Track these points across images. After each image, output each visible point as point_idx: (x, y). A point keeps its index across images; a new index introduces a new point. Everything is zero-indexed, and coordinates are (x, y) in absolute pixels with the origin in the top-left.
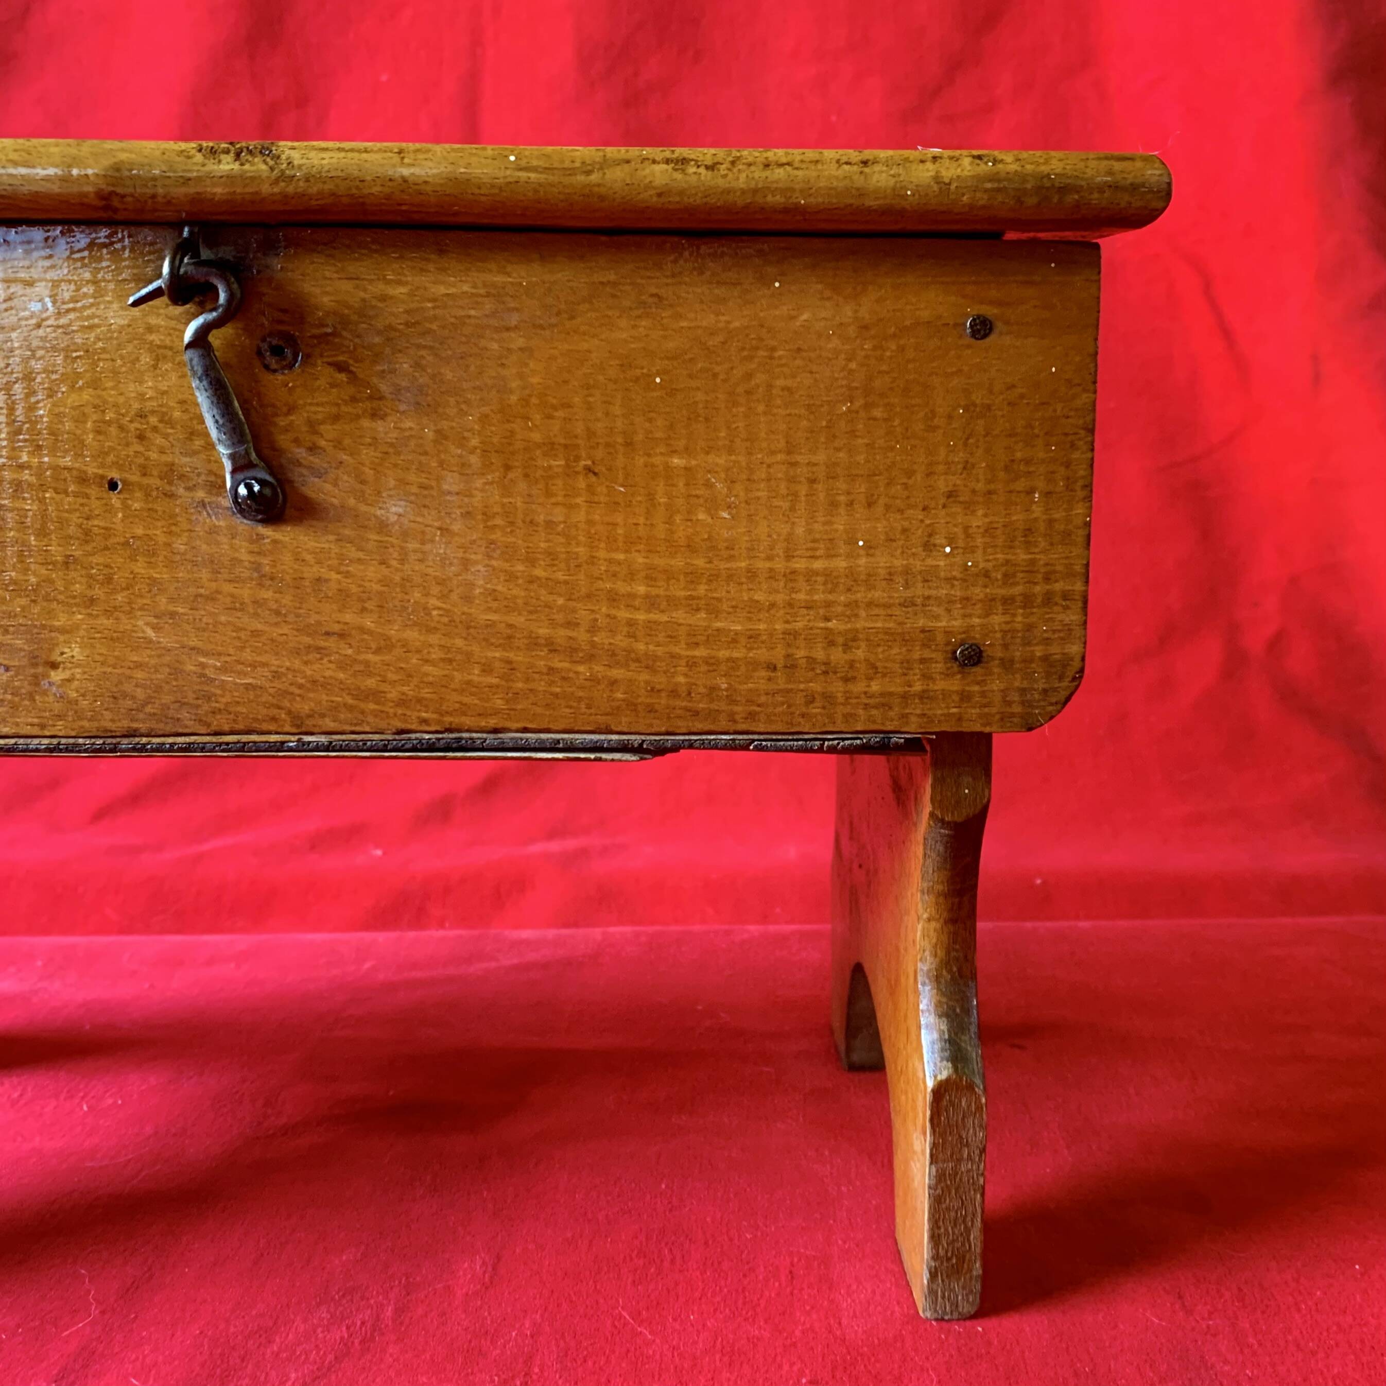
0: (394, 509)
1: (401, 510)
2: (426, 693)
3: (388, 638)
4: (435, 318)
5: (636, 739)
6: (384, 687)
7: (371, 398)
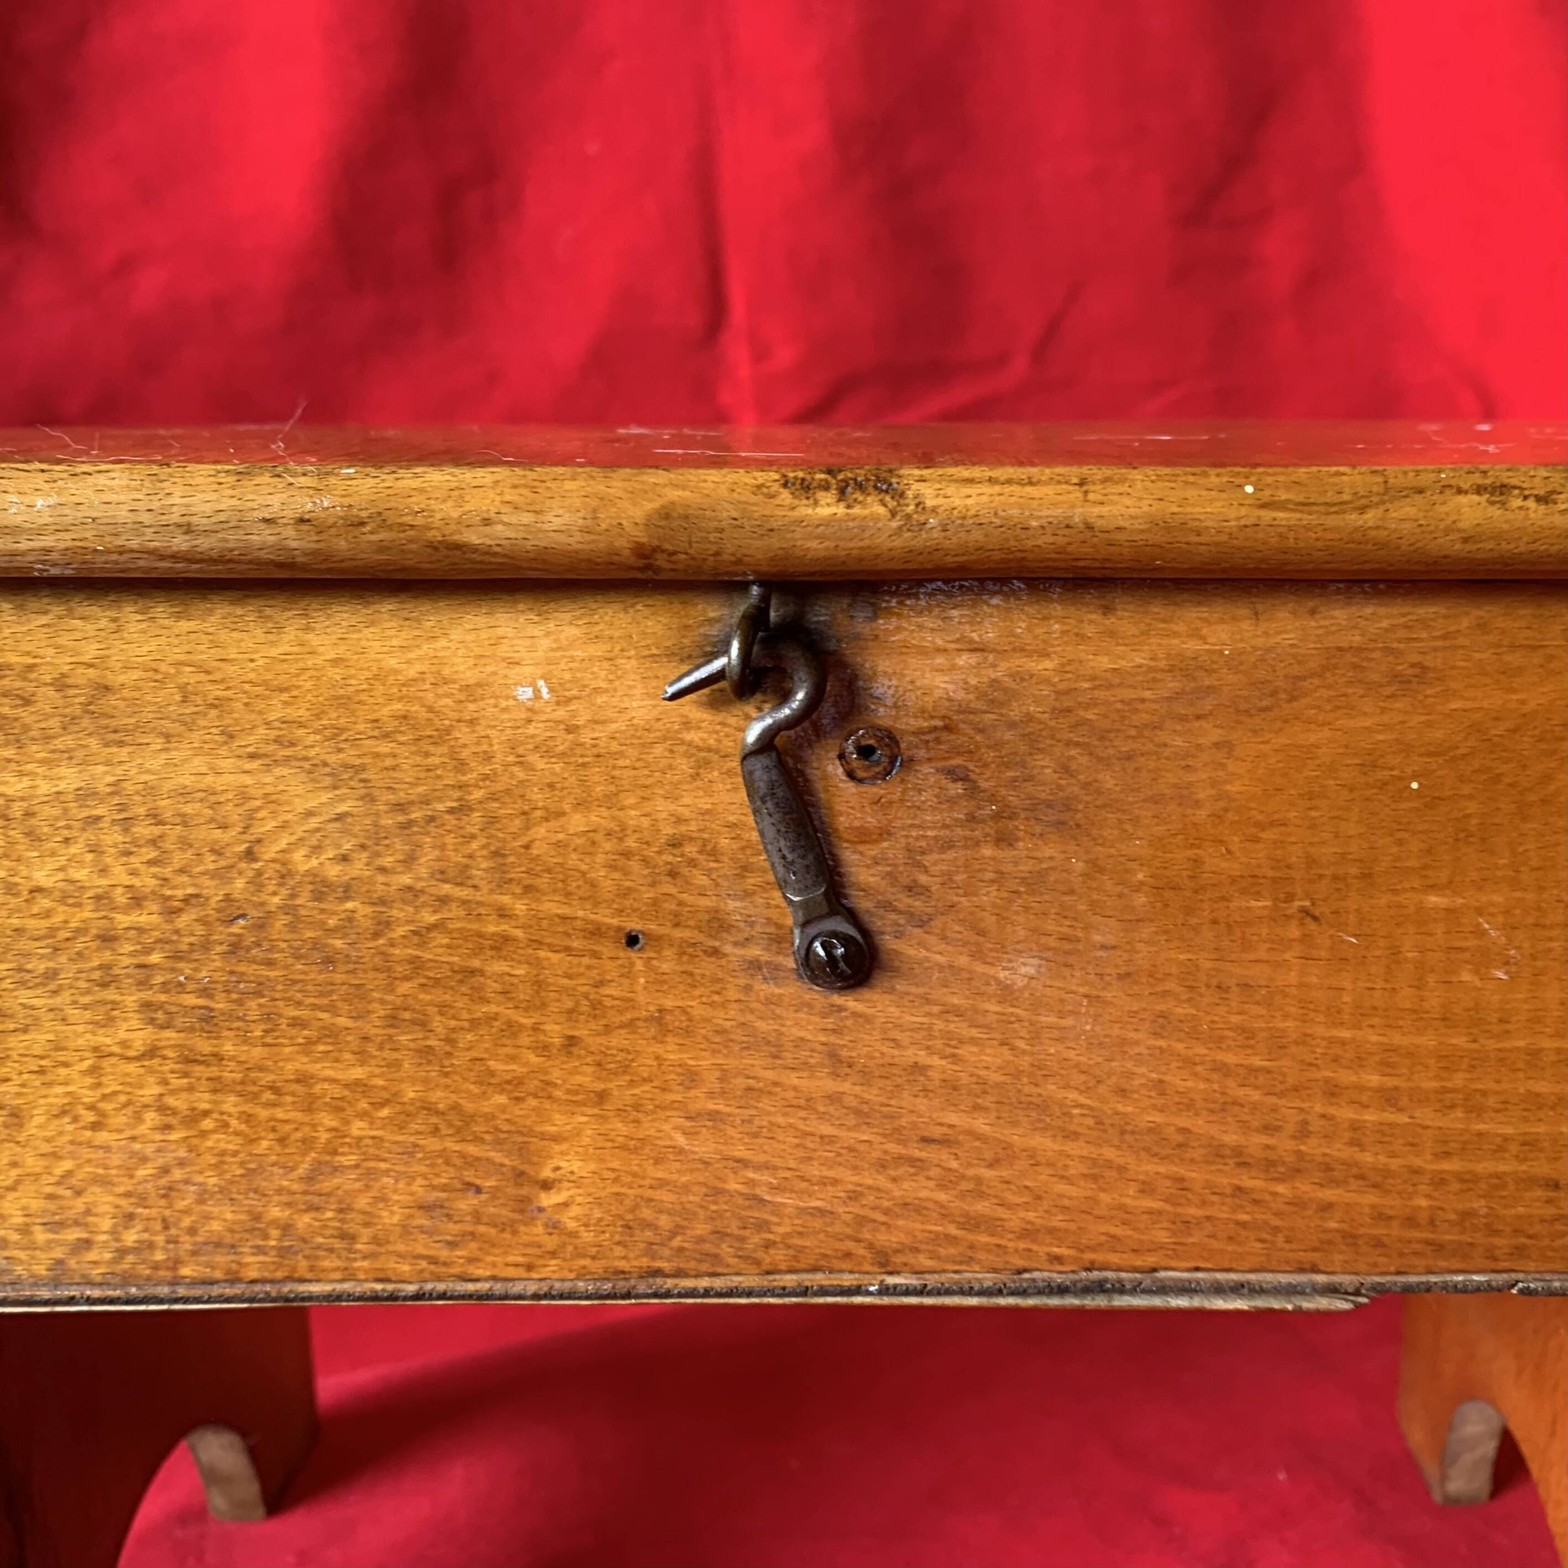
0: (1023, 970)
1: (1032, 971)
2: (1057, 1221)
3: (1008, 1146)
4: (1093, 703)
5: (1346, 1280)
6: (1001, 1213)
7: (997, 816)
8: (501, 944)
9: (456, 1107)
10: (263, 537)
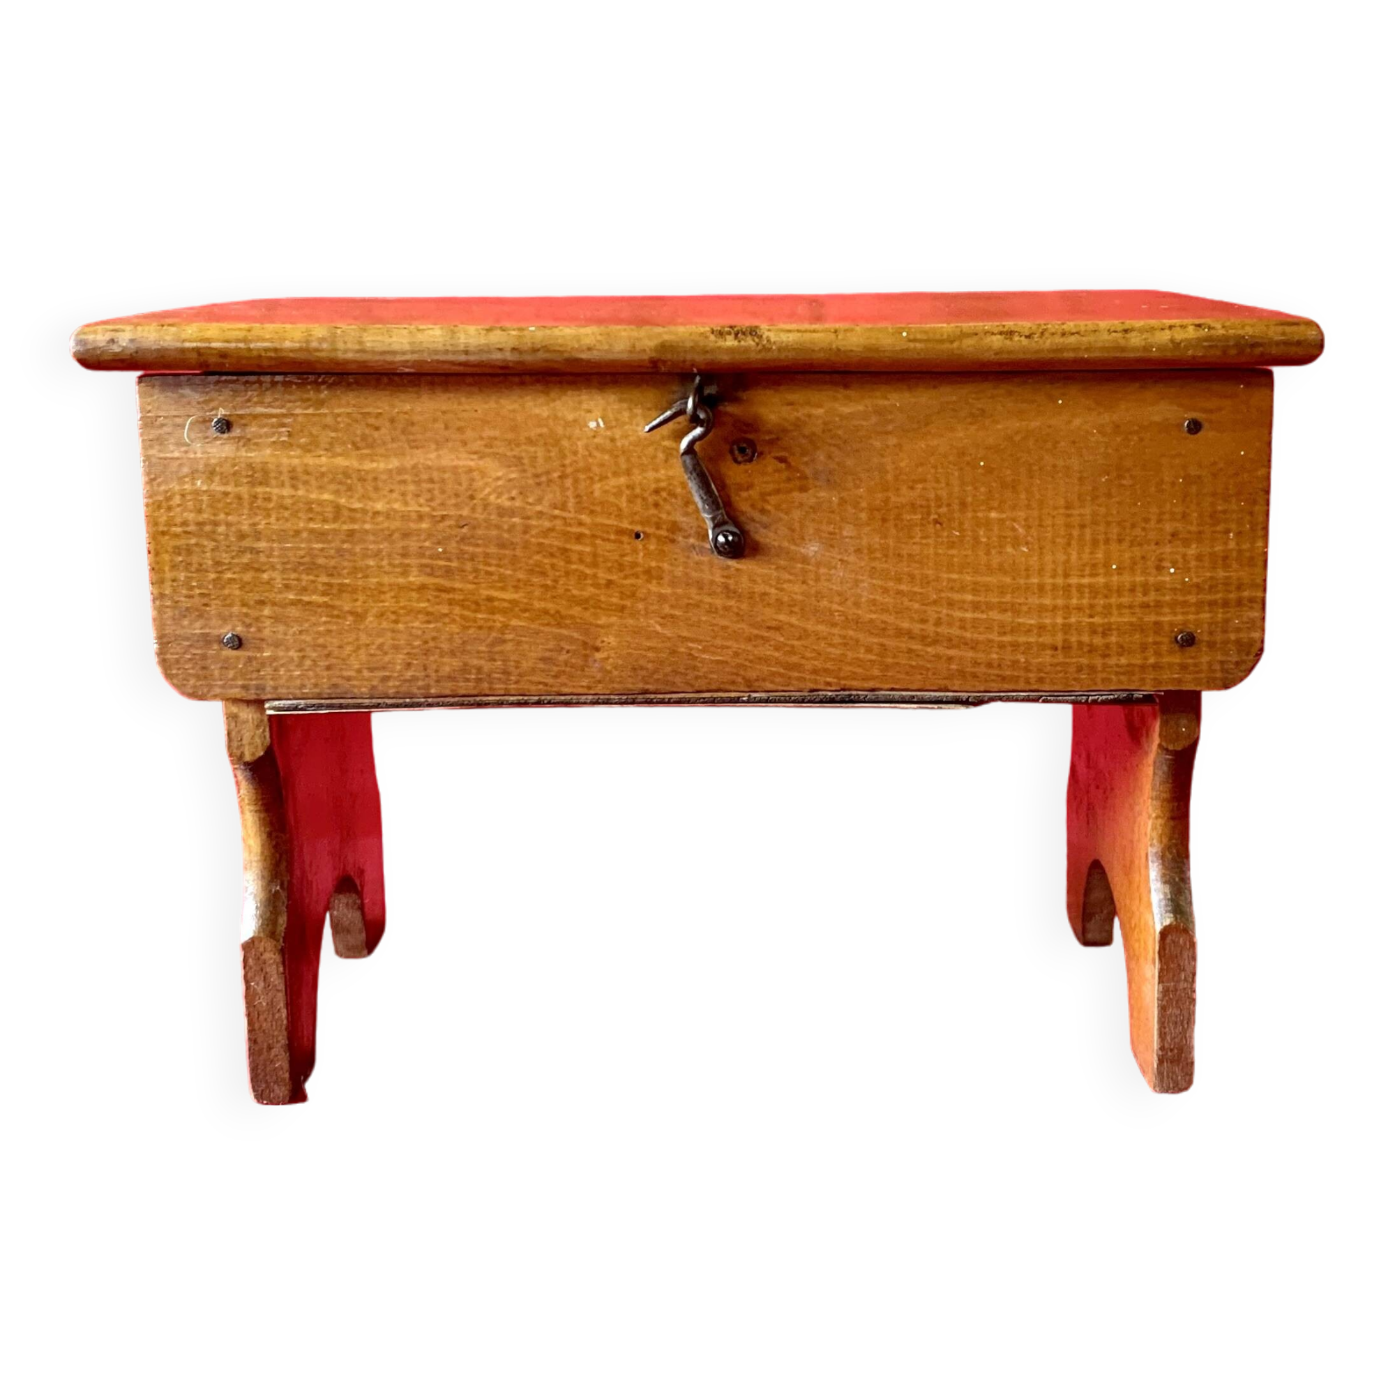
0: (812, 548)
1: (816, 549)
2: (829, 665)
3: (805, 630)
4: (841, 427)
5: (964, 695)
6: (803, 662)
7: (800, 478)
8: (579, 538)
9: (558, 612)
10: (497, 356)
